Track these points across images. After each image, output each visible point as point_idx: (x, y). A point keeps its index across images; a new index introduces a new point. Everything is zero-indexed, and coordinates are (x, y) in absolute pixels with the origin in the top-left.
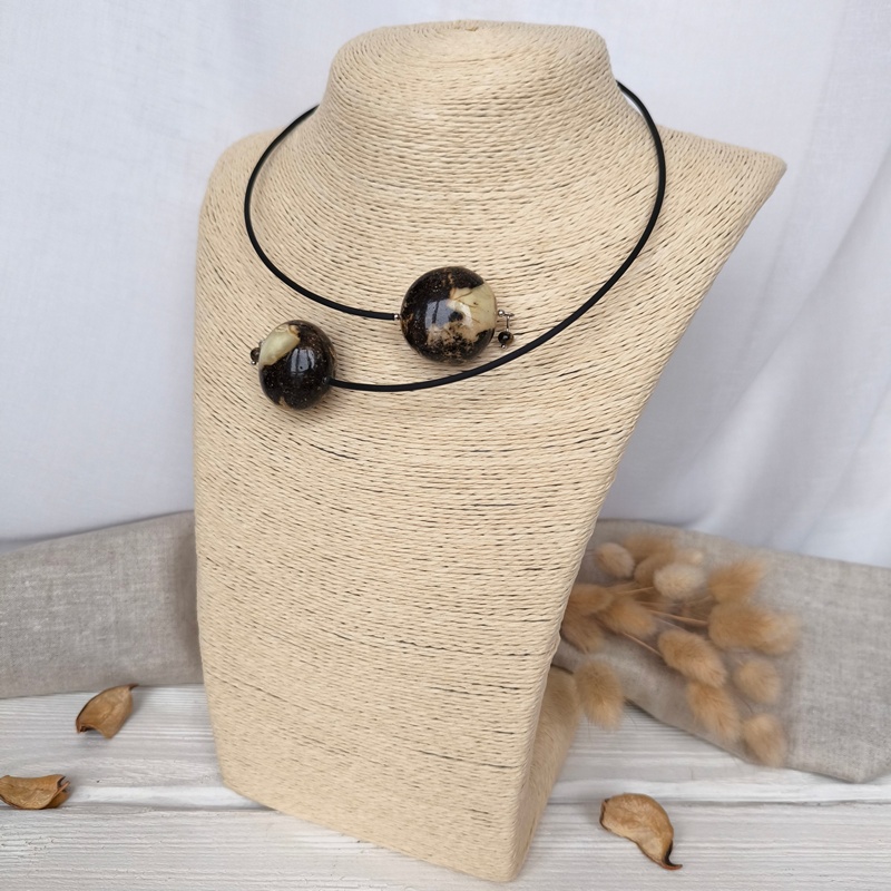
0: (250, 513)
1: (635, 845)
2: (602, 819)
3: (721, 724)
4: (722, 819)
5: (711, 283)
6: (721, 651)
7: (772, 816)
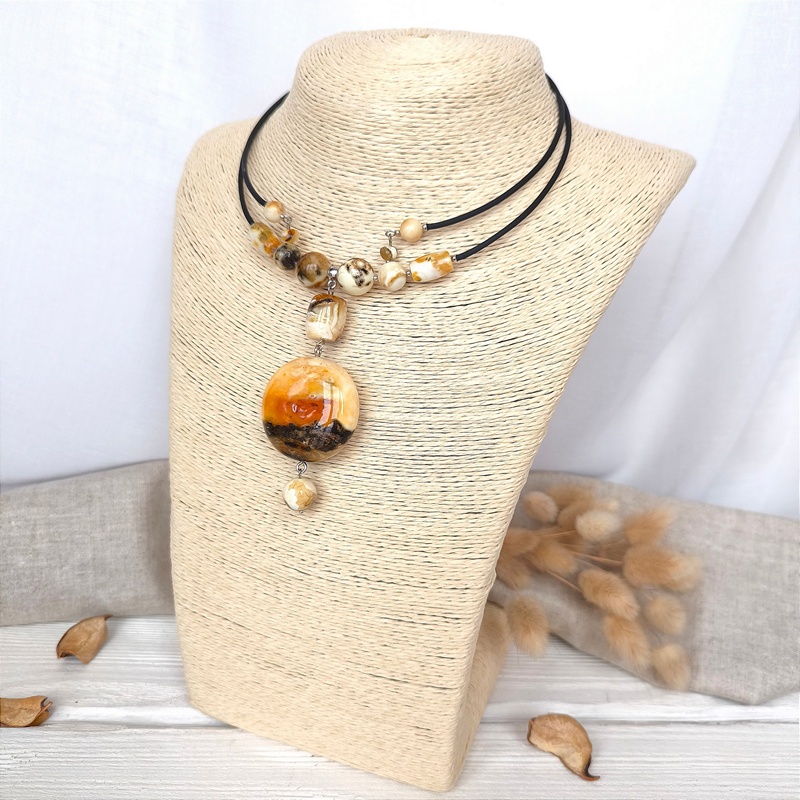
1: (557, 759)
2: (529, 736)
3: (633, 652)
4: (634, 737)
5: (632, 263)
6: (635, 589)
7: (679, 733)
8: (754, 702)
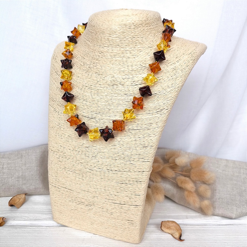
0: (65, 136)
1: (171, 235)
2: (161, 227)
3: (194, 203)
4: (196, 229)
5: (190, 72)
6: (194, 182)
7: (210, 227)
8: (234, 218)
